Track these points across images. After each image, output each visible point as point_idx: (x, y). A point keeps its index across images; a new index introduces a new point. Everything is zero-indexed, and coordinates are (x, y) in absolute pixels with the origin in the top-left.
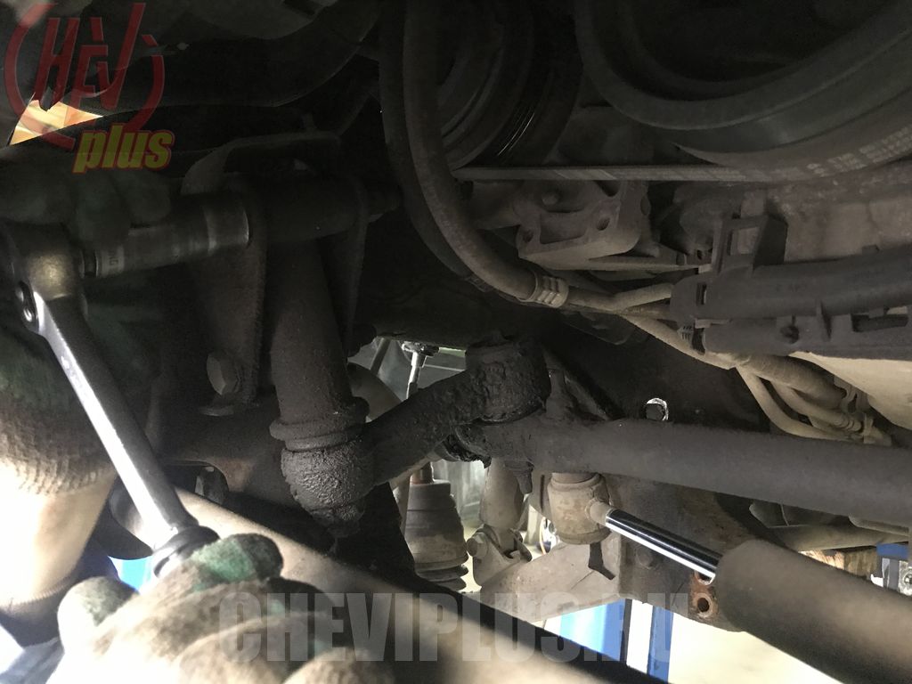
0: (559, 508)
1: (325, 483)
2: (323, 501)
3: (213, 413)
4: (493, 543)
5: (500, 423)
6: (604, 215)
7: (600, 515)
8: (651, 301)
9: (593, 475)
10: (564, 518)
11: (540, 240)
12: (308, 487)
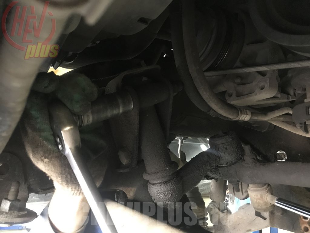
0: (254, 198)
1: (166, 196)
2: (166, 202)
3: (122, 171)
4: (216, 207)
5: (226, 166)
6: (262, 84)
7: (272, 200)
8: (281, 114)
9: (266, 184)
10: (256, 202)
11: (236, 95)
12: (160, 197)
